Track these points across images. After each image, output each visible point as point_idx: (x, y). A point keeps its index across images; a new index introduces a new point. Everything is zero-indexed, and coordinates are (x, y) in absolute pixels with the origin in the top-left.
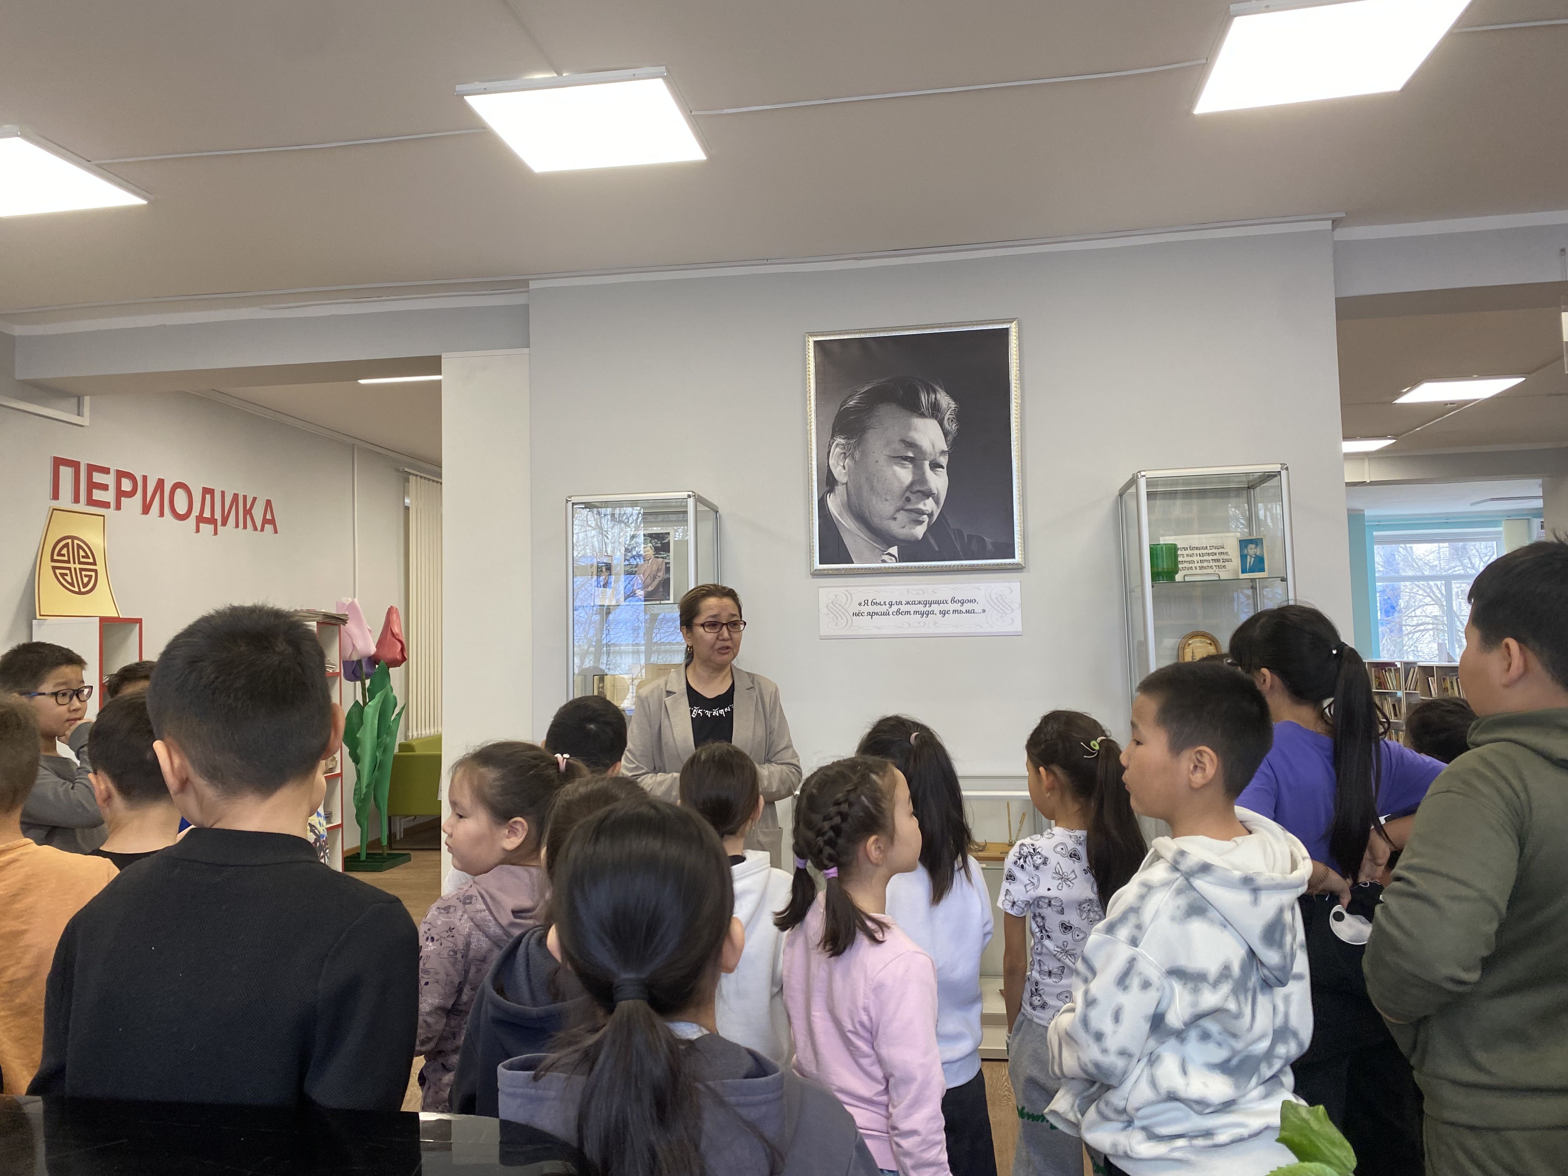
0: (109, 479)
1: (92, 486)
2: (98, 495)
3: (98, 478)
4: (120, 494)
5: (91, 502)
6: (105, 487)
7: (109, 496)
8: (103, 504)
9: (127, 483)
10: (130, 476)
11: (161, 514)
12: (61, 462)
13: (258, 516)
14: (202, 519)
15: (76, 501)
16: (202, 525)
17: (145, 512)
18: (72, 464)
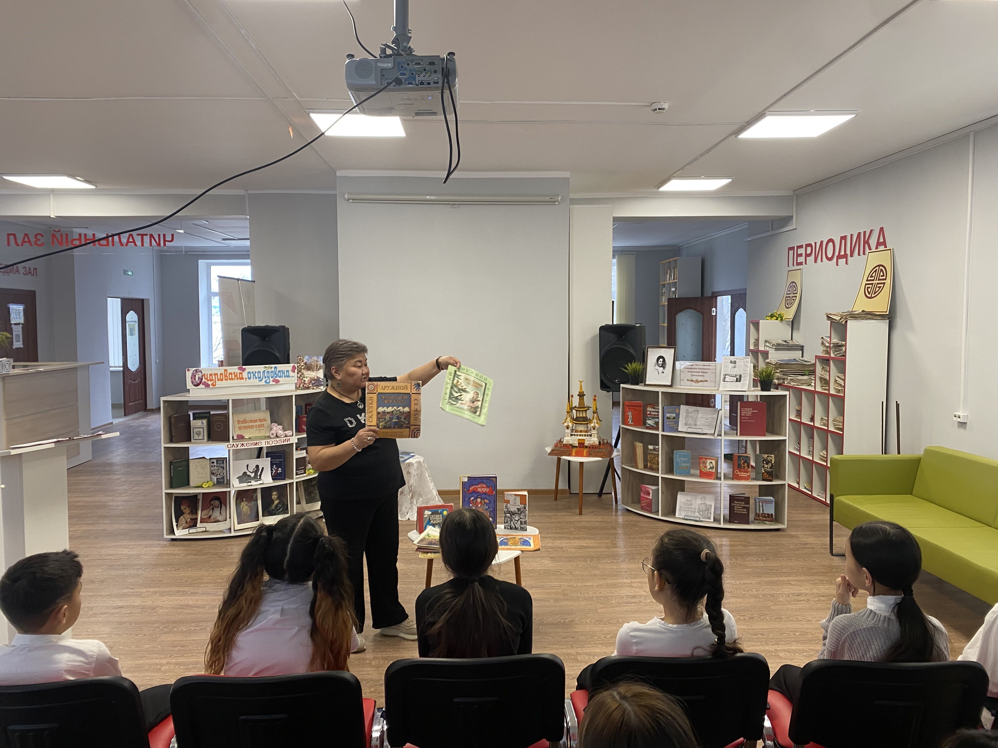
0: (803, 251)
1: (798, 256)
2: (800, 259)
3: (800, 251)
4: (806, 255)
5: (798, 264)
6: (801, 255)
7: (802, 259)
8: (801, 264)
9: (809, 249)
10: (810, 245)
11: (822, 261)
12: (790, 249)
13: (873, 242)
14: (839, 257)
15: (793, 265)
16: (840, 260)
17: (816, 262)
18: (792, 248)
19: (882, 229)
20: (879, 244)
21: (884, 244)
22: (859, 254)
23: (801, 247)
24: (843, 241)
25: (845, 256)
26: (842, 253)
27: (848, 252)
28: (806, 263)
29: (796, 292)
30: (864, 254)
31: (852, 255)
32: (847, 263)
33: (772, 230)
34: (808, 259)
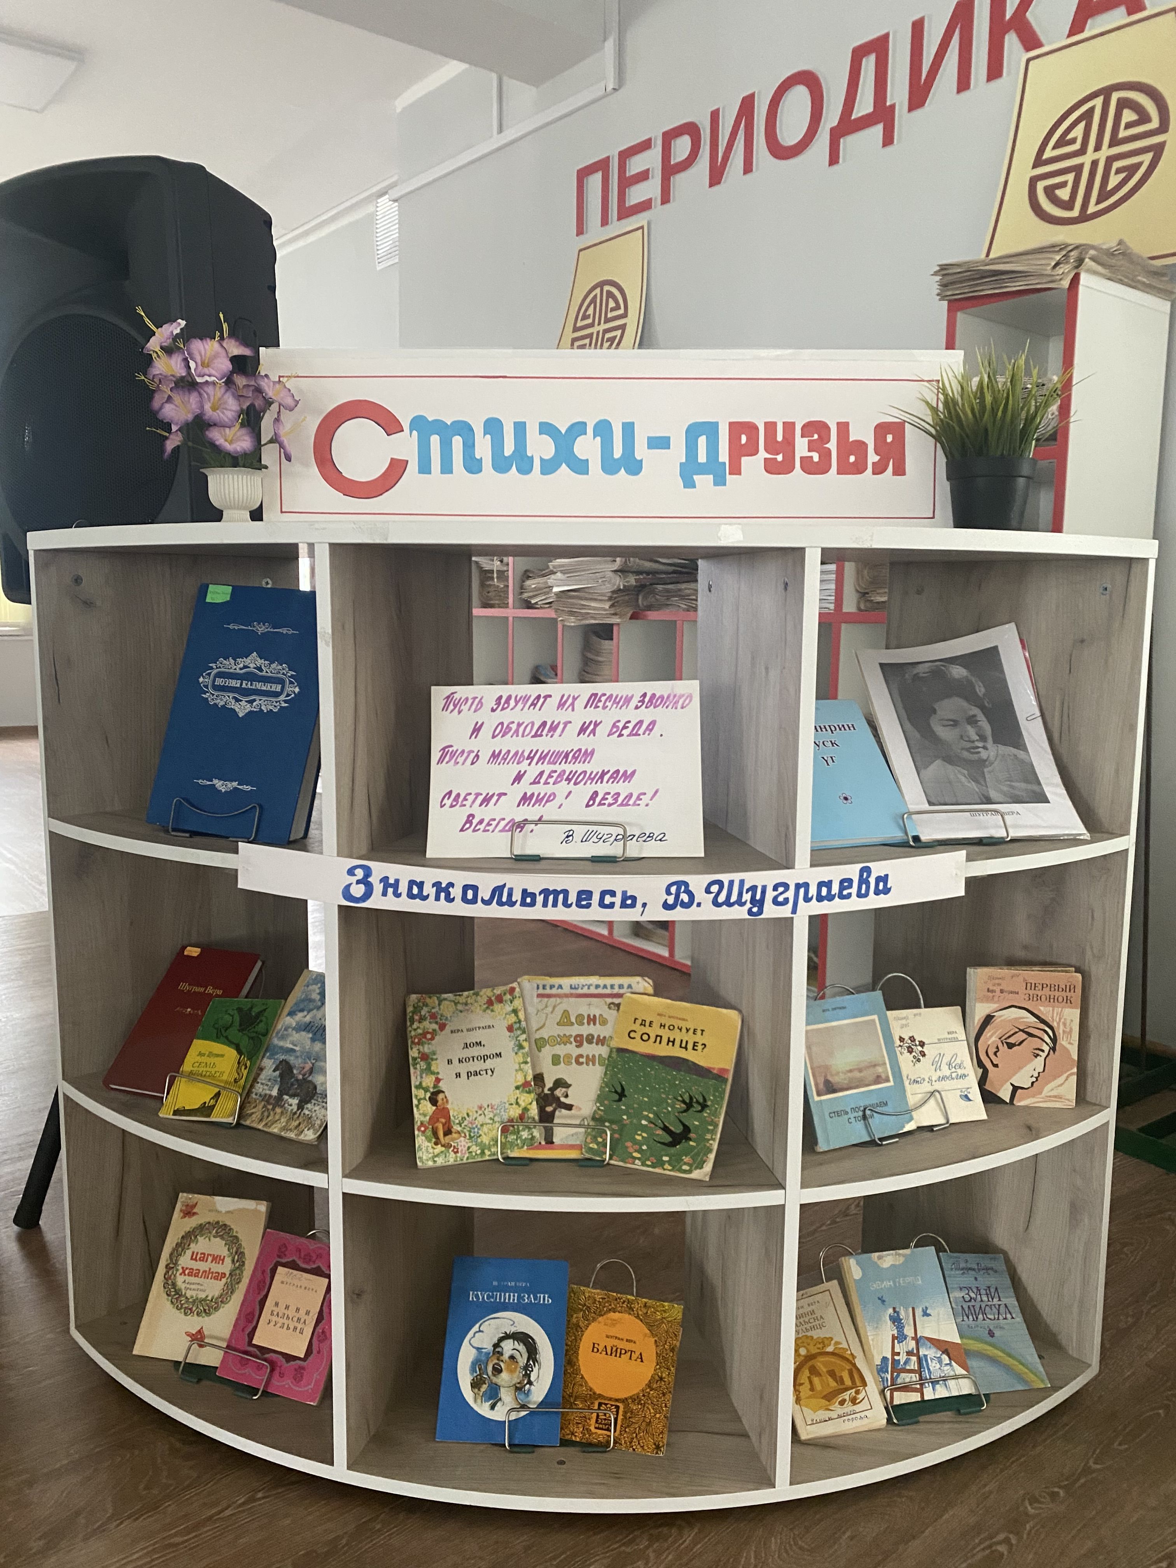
0: (651, 160)
2: (636, 194)
3: (636, 165)
4: (669, 170)
5: (625, 212)
6: (644, 176)
7: (650, 189)
8: (645, 206)
9: (682, 147)
10: (688, 129)
11: (748, 168)
12: (583, 174)
14: (848, 127)
15: (605, 222)
16: (849, 141)
17: (716, 176)
18: (602, 165)
22: (965, 86)
23: (646, 145)
24: (871, 60)
25: (881, 114)
26: (864, 106)
27: (900, 94)
28: (666, 200)
29: (621, 311)
30: (996, 75)
31: (918, 102)
32: (888, 140)
33: (500, 130)
34: (679, 181)
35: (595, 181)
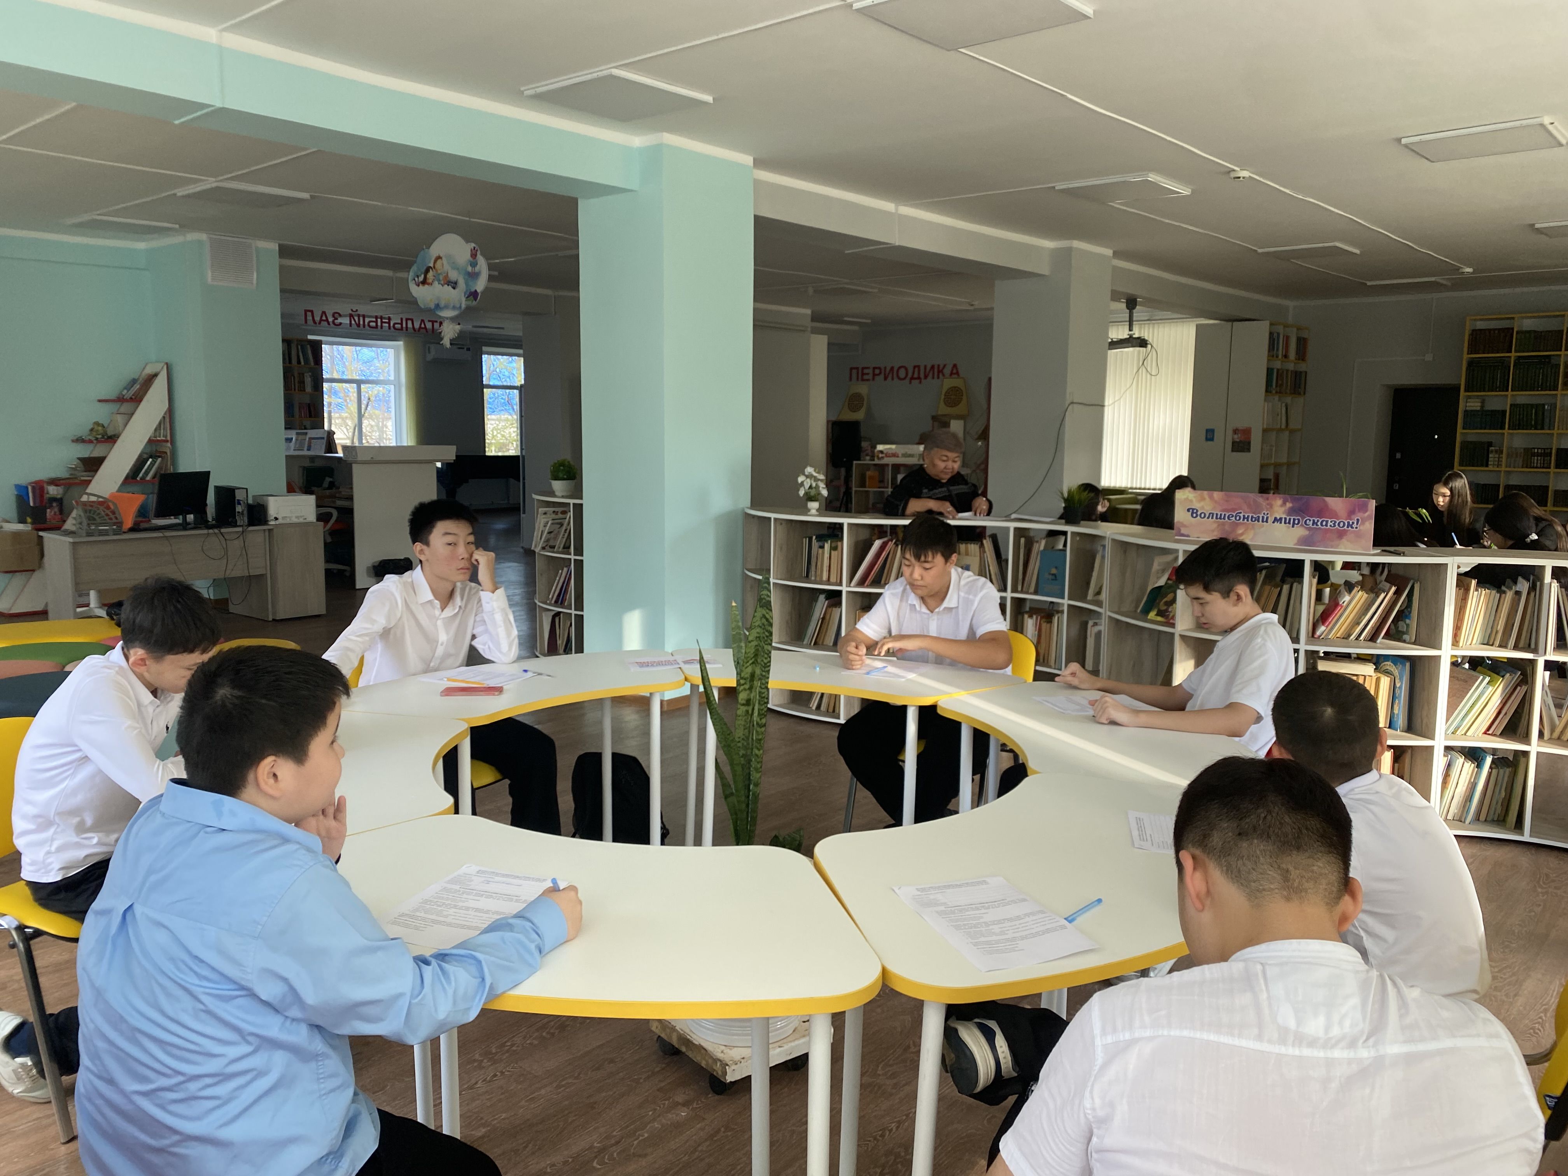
0: (870, 371)
1: (863, 374)
2: (866, 377)
3: (866, 371)
4: (874, 375)
5: (863, 380)
6: (868, 374)
7: (870, 377)
8: (868, 380)
9: (877, 371)
10: (879, 368)
11: (892, 380)
12: (851, 369)
13: (947, 371)
14: (912, 378)
15: (858, 381)
16: (913, 381)
17: (886, 378)
18: (857, 368)
19: (955, 366)
20: (952, 374)
21: (957, 373)
22: (933, 378)
23: (869, 368)
24: (917, 369)
25: (919, 378)
26: (916, 375)
27: (922, 376)
28: (873, 379)
29: (862, 400)
30: (938, 378)
31: (926, 377)
32: (920, 383)
34: (877, 378)
35: (854, 371)
